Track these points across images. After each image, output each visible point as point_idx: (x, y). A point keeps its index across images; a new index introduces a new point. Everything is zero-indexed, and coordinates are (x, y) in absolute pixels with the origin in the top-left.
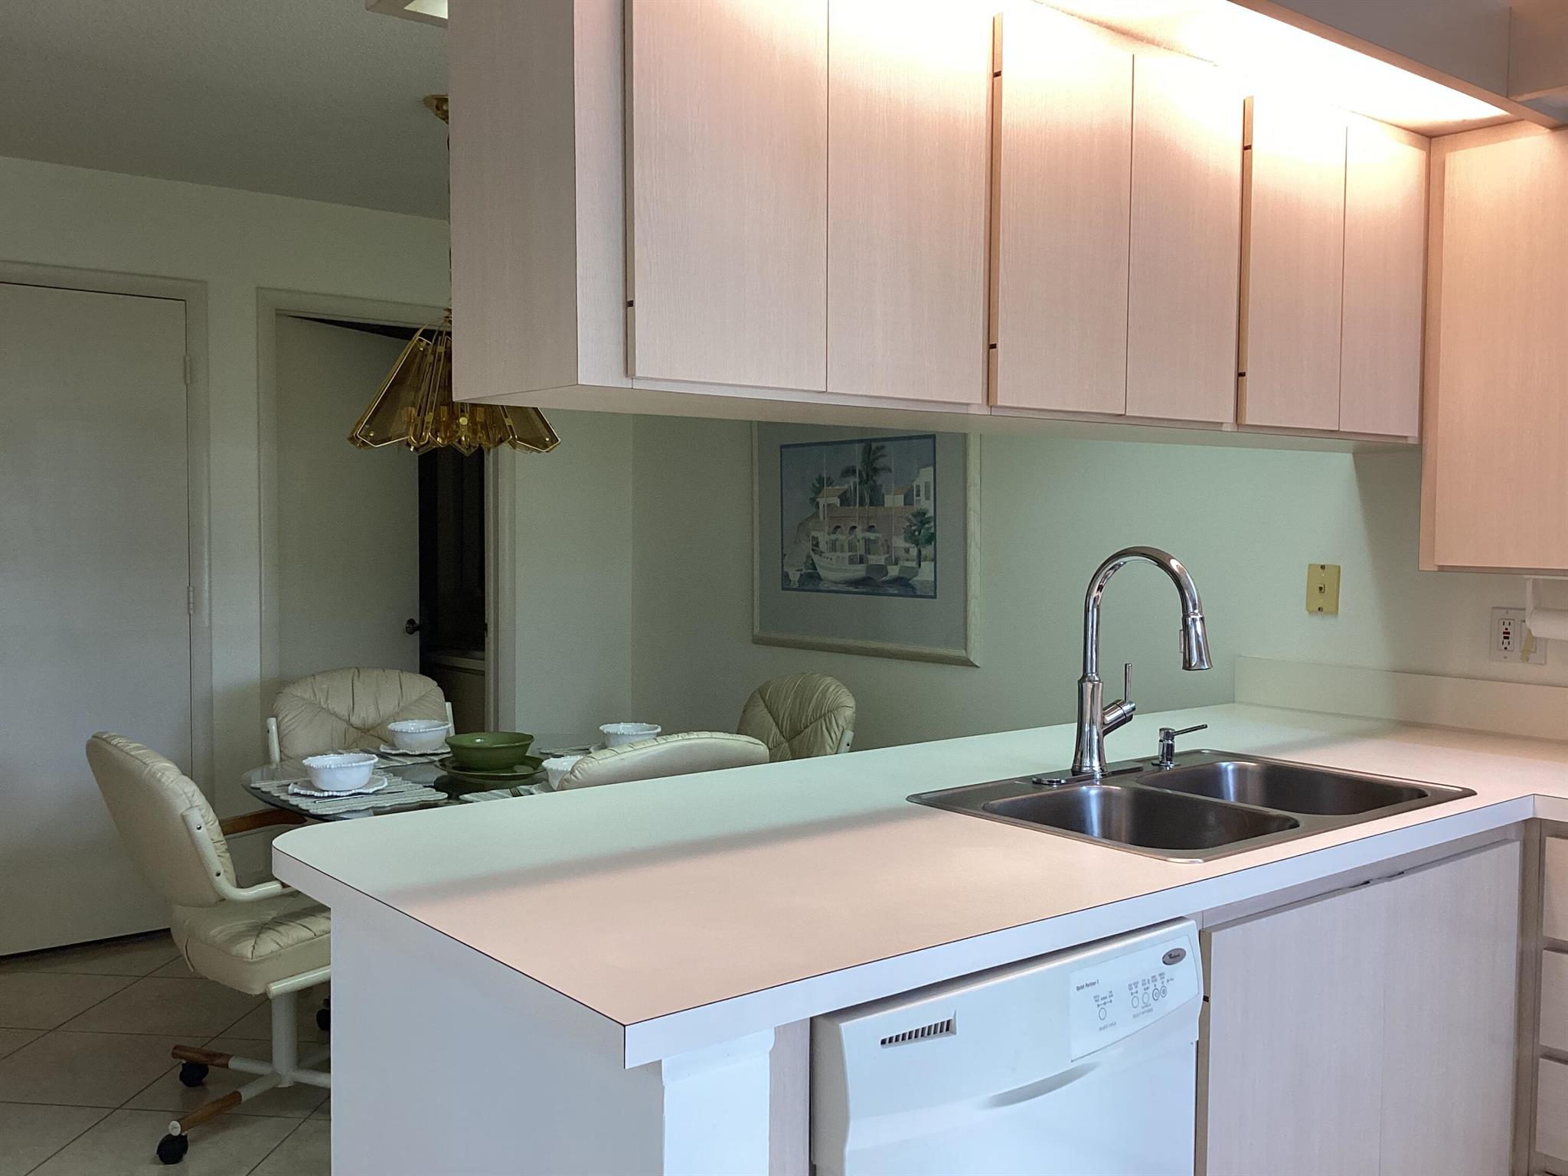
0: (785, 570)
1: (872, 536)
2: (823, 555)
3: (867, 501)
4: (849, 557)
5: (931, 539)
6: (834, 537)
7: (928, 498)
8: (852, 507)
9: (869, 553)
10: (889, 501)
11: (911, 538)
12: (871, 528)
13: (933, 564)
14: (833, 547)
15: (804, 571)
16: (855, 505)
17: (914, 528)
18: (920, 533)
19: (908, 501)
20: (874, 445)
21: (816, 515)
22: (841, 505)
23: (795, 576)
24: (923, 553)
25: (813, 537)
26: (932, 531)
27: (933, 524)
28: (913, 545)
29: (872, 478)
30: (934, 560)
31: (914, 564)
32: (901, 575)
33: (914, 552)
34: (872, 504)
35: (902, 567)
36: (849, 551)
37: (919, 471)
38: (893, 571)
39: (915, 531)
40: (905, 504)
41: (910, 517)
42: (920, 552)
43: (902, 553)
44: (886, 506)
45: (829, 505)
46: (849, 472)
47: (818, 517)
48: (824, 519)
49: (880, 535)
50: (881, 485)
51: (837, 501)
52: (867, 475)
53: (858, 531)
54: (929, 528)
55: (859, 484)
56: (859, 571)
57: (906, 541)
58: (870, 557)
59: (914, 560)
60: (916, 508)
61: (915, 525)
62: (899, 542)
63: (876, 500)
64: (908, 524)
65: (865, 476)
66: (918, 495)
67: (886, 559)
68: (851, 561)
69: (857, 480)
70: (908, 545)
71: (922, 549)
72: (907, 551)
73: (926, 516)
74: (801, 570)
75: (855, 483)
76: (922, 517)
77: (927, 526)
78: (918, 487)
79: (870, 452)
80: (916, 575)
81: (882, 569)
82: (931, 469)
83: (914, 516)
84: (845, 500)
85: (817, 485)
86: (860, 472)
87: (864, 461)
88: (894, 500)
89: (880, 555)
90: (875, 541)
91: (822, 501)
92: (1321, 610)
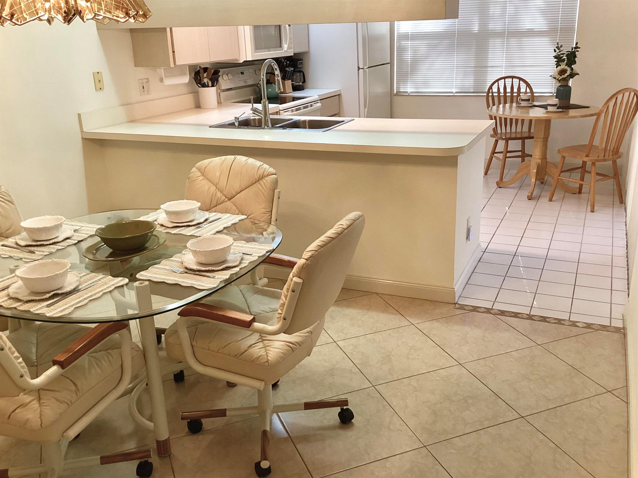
92: (100, 89)
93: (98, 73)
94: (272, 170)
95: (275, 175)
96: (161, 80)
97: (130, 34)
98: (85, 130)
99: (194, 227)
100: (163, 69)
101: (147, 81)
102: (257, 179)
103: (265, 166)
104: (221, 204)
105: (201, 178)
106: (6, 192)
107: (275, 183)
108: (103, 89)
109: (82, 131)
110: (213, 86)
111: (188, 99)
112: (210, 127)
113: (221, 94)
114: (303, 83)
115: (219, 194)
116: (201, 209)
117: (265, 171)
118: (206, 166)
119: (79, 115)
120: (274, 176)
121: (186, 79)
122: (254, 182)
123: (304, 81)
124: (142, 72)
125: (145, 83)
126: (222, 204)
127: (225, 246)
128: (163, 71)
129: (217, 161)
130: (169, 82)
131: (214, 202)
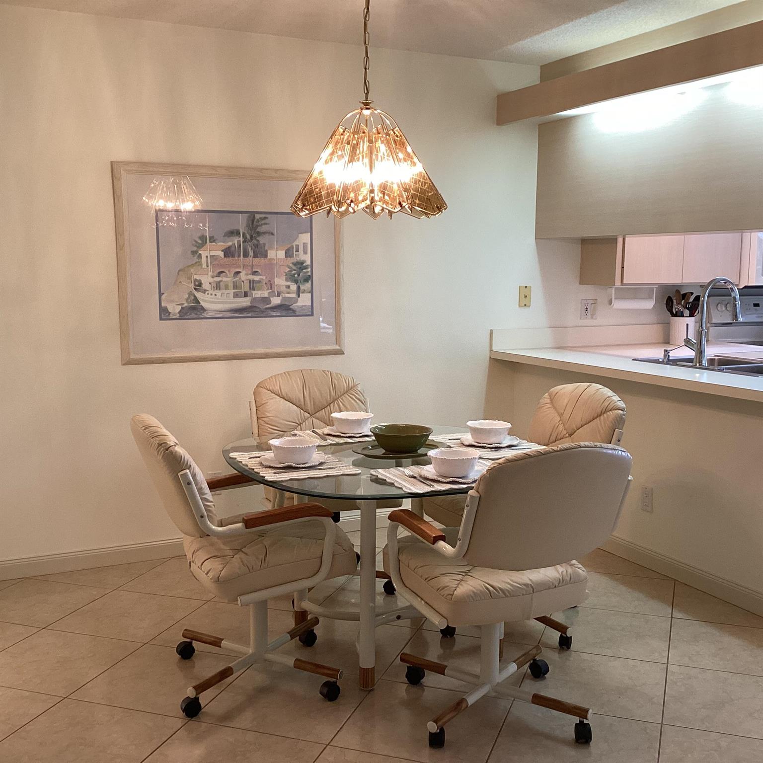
0: (163, 305)
1: (256, 278)
2: (206, 293)
3: (251, 254)
4: (234, 292)
5: (308, 279)
6: (218, 279)
7: (305, 253)
8: (236, 258)
9: (254, 289)
10: (271, 254)
11: (291, 278)
12: (255, 273)
13: (310, 294)
14: (218, 286)
15: (186, 305)
16: (239, 256)
17: (294, 272)
18: (299, 275)
19: (288, 254)
20: (257, 216)
21: (199, 264)
22: (225, 256)
23: (175, 309)
24: (302, 287)
25: (196, 280)
26: (309, 274)
27: (309, 269)
28: (293, 283)
29: (255, 239)
30: (312, 292)
31: (294, 295)
32: (283, 303)
33: (294, 287)
34: (255, 256)
35: (283, 298)
36: (234, 289)
37: (298, 236)
38: (276, 301)
39: (295, 274)
40: (286, 257)
41: (291, 265)
42: (299, 288)
43: (283, 289)
44: (269, 257)
45: (212, 256)
46: (234, 233)
47: (201, 265)
48: (208, 266)
49: (264, 278)
50: (264, 244)
51: (221, 254)
52: (251, 237)
53: (243, 276)
54: (308, 272)
55: (243, 242)
56: (245, 302)
57: (287, 280)
58: (254, 292)
59: (294, 293)
60: (294, 260)
61: (295, 270)
62: (281, 282)
63: (260, 252)
64: (289, 270)
65: (249, 237)
66: (297, 251)
67: (269, 293)
68: (236, 295)
69: (241, 239)
70: (288, 283)
71: (300, 286)
72: (288, 287)
73: (304, 265)
74: (183, 304)
75: (239, 242)
76: (300, 265)
77: (304, 270)
78: (297, 246)
79: (253, 221)
80: (296, 302)
81: (266, 300)
82: (309, 234)
83: (295, 264)
84: (228, 252)
85: (200, 242)
86: (244, 234)
87: (248, 226)
88: (277, 254)
89: (264, 290)
90: (259, 282)
91: (204, 253)
92: (525, 305)
93: (526, 287)
95: (622, 410)
96: (610, 302)
97: (580, 245)
98: (494, 349)
100: (614, 289)
101: (593, 303)
102: (600, 412)
104: (560, 439)
106: (362, 392)
108: (529, 306)
109: (491, 350)
112: (633, 360)
115: (561, 427)
117: (613, 402)
118: (558, 392)
119: (491, 331)
124: (588, 292)
125: (589, 305)
128: (613, 292)
130: (618, 305)
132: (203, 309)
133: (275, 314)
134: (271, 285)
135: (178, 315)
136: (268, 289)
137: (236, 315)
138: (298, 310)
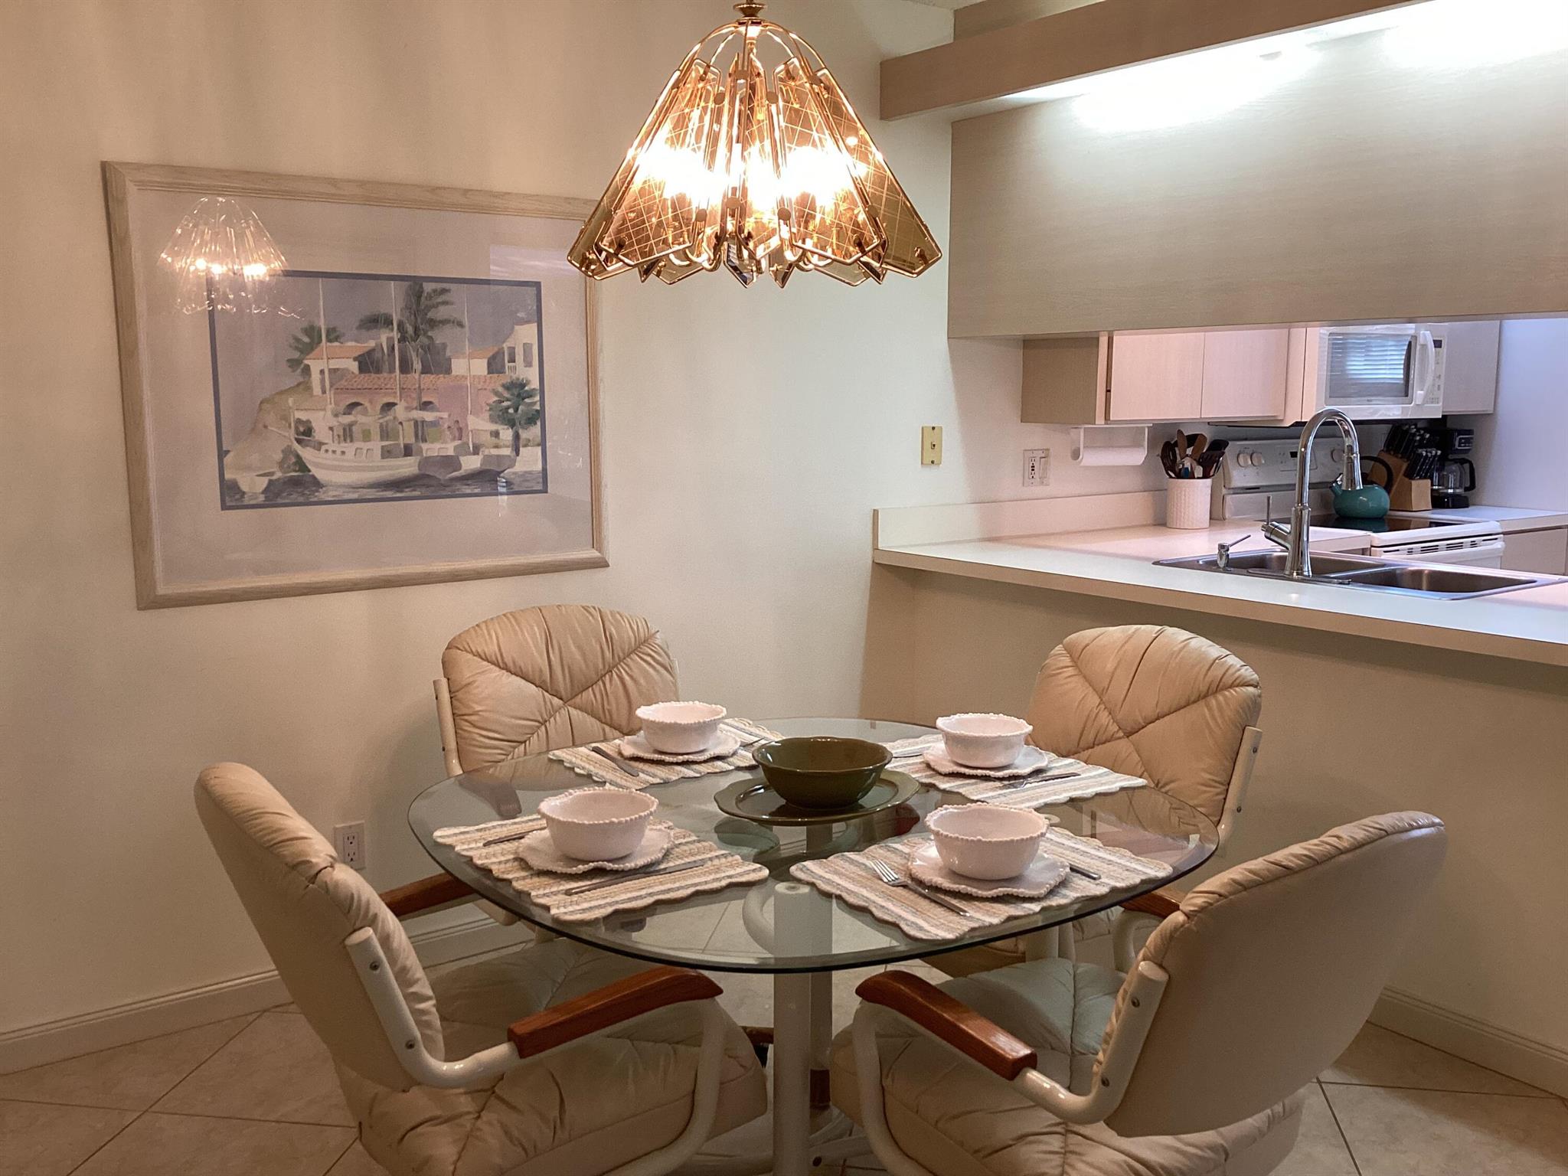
0: (228, 476)
1: (428, 416)
2: (324, 448)
3: (417, 365)
4: (383, 447)
5: (536, 417)
6: (347, 419)
7: (528, 364)
8: (385, 375)
9: (424, 440)
10: (459, 366)
11: (504, 417)
12: (426, 406)
13: (539, 449)
14: (347, 434)
15: (278, 475)
16: (392, 370)
17: (506, 404)
18: (516, 410)
19: (495, 366)
20: (428, 287)
21: (305, 386)
22: (361, 370)
23: (253, 484)
24: (524, 435)
25: (299, 421)
26: (538, 407)
27: (537, 398)
28: (506, 427)
29: (425, 334)
30: (543, 444)
31: (507, 451)
32: (484, 468)
33: (507, 434)
34: (425, 370)
35: (485, 456)
36: (382, 439)
37: (513, 328)
38: (471, 463)
39: (508, 408)
40: (489, 373)
41: (500, 389)
42: (517, 437)
43: (486, 438)
44: (454, 373)
45: (333, 371)
46: (376, 321)
47: (308, 388)
48: (324, 392)
49: (445, 415)
50: (444, 346)
51: (354, 366)
52: (416, 329)
53: (400, 411)
54: (535, 403)
55: (399, 341)
56: (407, 467)
57: (492, 420)
58: (425, 446)
59: (508, 447)
60: (506, 378)
61: (508, 400)
62: (480, 424)
63: (436, 363)
64: (496, 399)
65: (410, 329)
66: (512, 360)
67: (456, 448)
68: (387, 453)
69: (395, 335)
70: (494, 427)
71: (520, 431)
72: (496, 434)
73: (526, 388)
74: (272, 474)
75: (390, 340)
76: (519, 390)
77: (527, 400)
78: (512, 351)
79: (419, 297)
80: (512, 466)
81: (451, 462)
82: (535, 326)
83: (507, 387)
84: (368, 363)
85: (306, 340)
86: (401, 325)
87: (407, 307)
88: (470, 367)
89: (445, 442)
90: (435, 424)
91: (316, 365)
92: (933, 462)
93: (933, 428)
94: (1248, 673)
95: (1256, 687)
96: (1076, 455)
97: (1021, 350)
98: (880, 546)
99: (998, 784)
100: (1082, 431)
101: (1043, 455)
102: (1203, 688)
103: (1233, 661)
104: (1104, 743)
105: (1071, 671)
106: (665, 647)
107: (1251, 710)
108: (939, 464)
109: (875, 548)
110: (1205, 476)
111: (1138, 505)
112: (1155, 563)
113: (1228, 498)
114: (1466, 489)
115: (1104, 718)
116: (1031, 740)
117: (1230, 672)
118: (1087, 645)
119: (876, 513)
120: (1251, 689)
121: (1137, 457)
122: (1192, 699)
123: (1472, 486)
124: (1036, 436)
125: (1038, 459)
126: (1108, 744)
127: (1025, 837)
128: (1082, 434)
129: (1115, 633)
130: (1091, 458)
131: (1090, 736)
132: (317, 484)
133: (468, 491)
134: (460, 431)
135: (261, 498)
136: (454, 439)
137: (389, 494)
138: (517, 481)
